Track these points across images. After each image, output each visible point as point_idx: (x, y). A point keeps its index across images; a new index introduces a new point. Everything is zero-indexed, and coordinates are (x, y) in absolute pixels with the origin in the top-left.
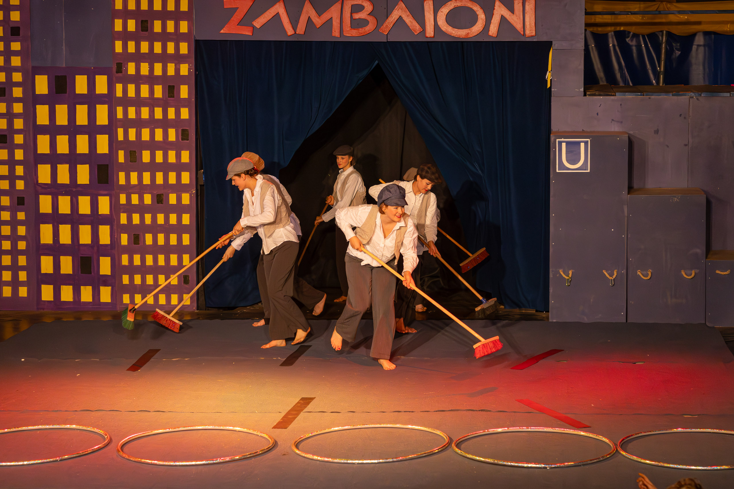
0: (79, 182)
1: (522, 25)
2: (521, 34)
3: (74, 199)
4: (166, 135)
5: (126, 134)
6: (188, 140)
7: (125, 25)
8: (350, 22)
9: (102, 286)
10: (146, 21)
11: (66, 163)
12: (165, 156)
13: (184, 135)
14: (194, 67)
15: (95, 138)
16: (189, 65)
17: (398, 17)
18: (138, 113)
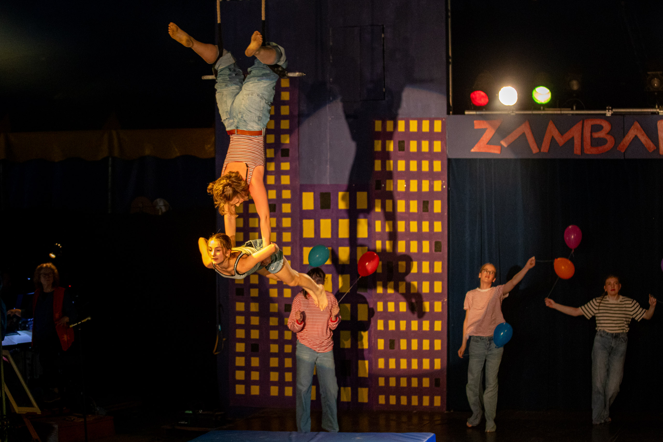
0: (340, 291)
4: (420, 247)
5: (383, 245)
6: (440, 251)
7: (383, 146)
8: (590, 141)
10: (403, 142)
12: (420, 267)
13: (437, 246)
14: (446, 183)
15: (356, 250)
16: (442, 182)
17: (634, 136)
18: (394, 226)
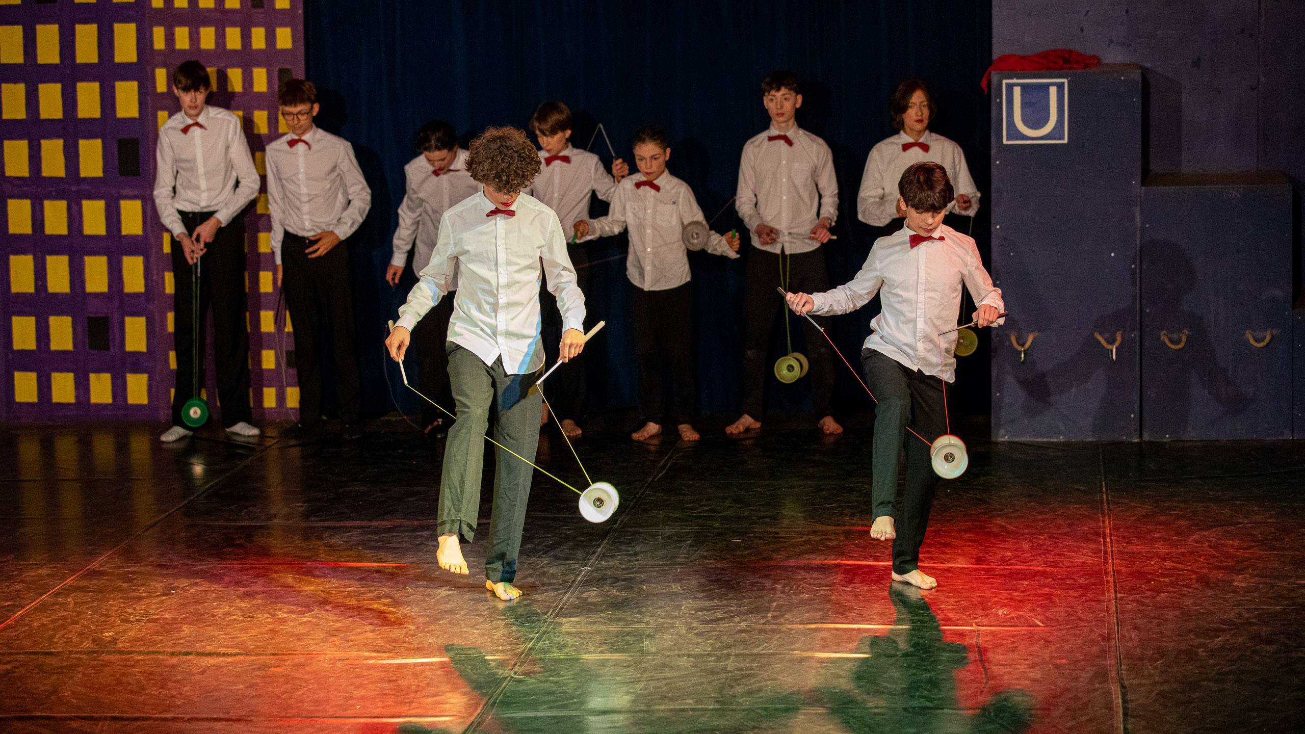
0: (83, 174)
3: (75, 207)
4: (248, 80)
9: (130, 373)
11: (58, 137)
15: (113, 87)
18: (194, 38)
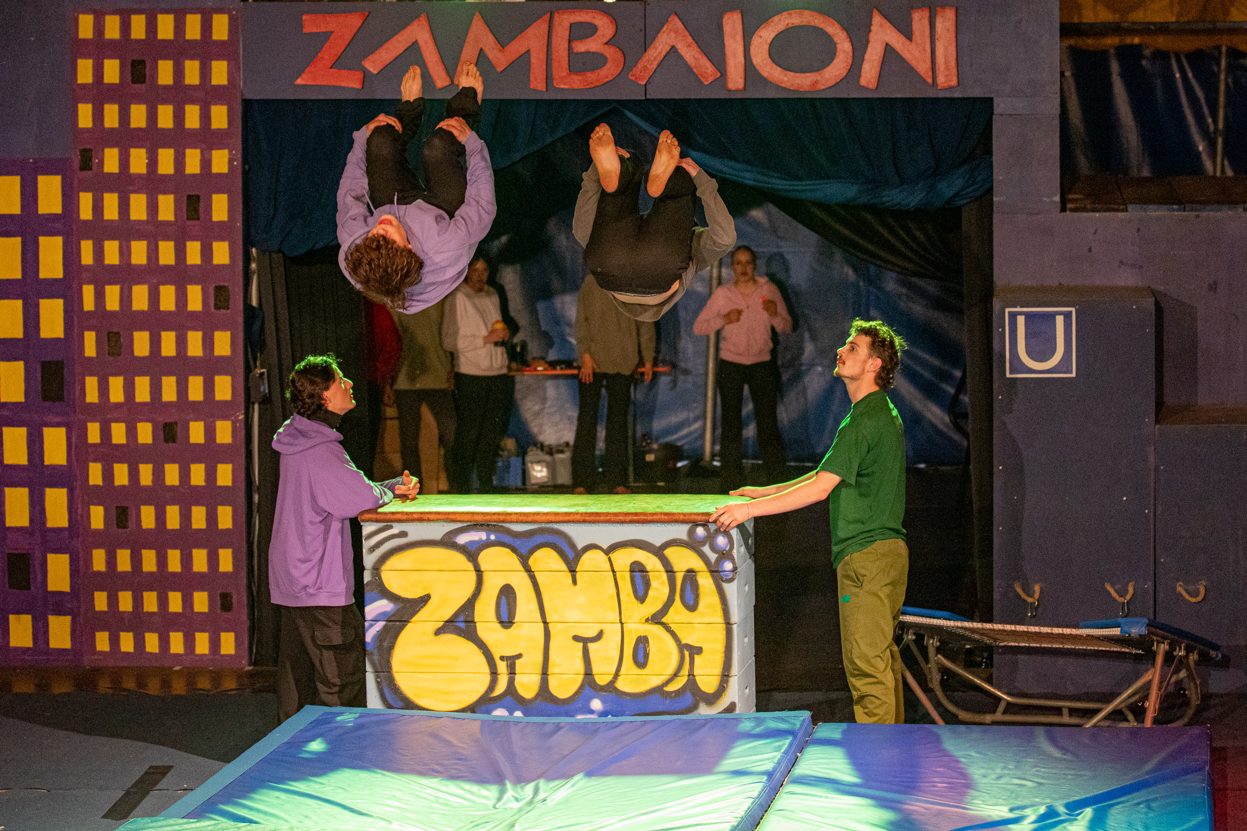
0: (3, 398)
1: (928, 64)
2: (927, 82)
5: (100, 296)
6: (228, 308)
7: (98, 72)
8: (567, 59)
9: (52, 614)
10: (143, 62)
12: (181, 343)
13: (219, 297)
14: (239, 156)
15: (38, 305)
16: (230, 152)
17: (668, 48)
18: (125, 252)
